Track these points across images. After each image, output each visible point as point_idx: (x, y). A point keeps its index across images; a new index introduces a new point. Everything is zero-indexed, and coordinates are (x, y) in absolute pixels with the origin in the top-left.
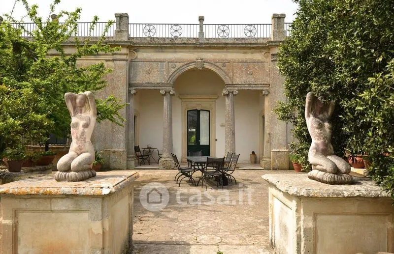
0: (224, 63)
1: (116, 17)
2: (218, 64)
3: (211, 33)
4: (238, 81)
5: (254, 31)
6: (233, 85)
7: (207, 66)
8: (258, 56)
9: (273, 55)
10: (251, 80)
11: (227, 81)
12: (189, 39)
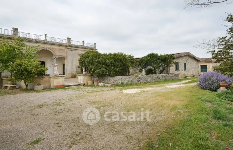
0: (53, 49)
1: (13, 29)
2: (51, 49)
3: (49, 39)
4: (57, 54)
5: (62, 41)
6: (56, 55)
7: (48, 49)
8: (63, 48)
9: (68, 48)
10: (61, 54)
11: (54, 54)
12: (42, 40)
